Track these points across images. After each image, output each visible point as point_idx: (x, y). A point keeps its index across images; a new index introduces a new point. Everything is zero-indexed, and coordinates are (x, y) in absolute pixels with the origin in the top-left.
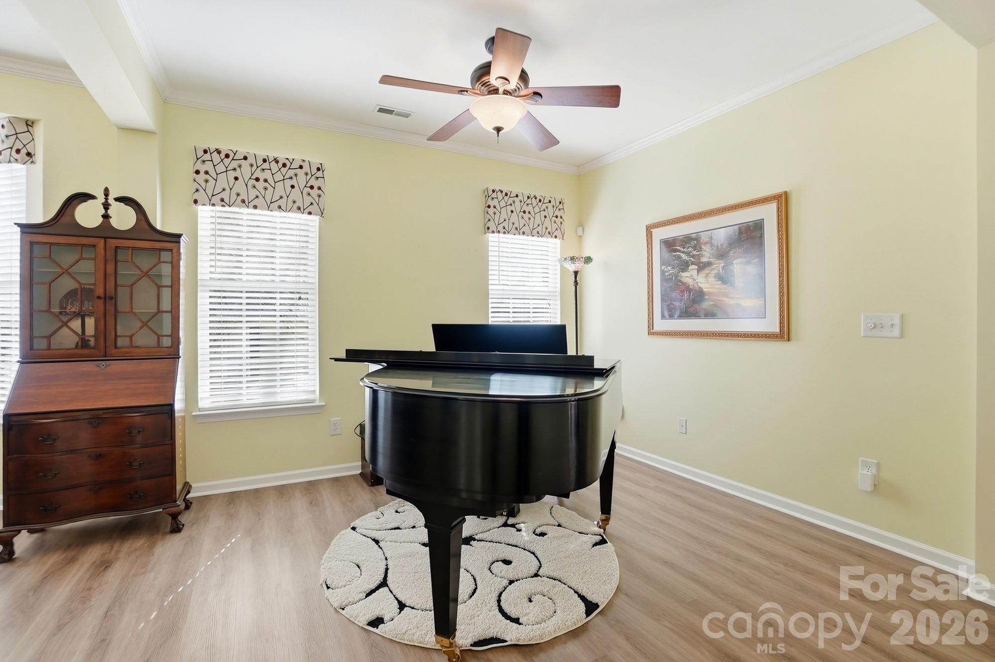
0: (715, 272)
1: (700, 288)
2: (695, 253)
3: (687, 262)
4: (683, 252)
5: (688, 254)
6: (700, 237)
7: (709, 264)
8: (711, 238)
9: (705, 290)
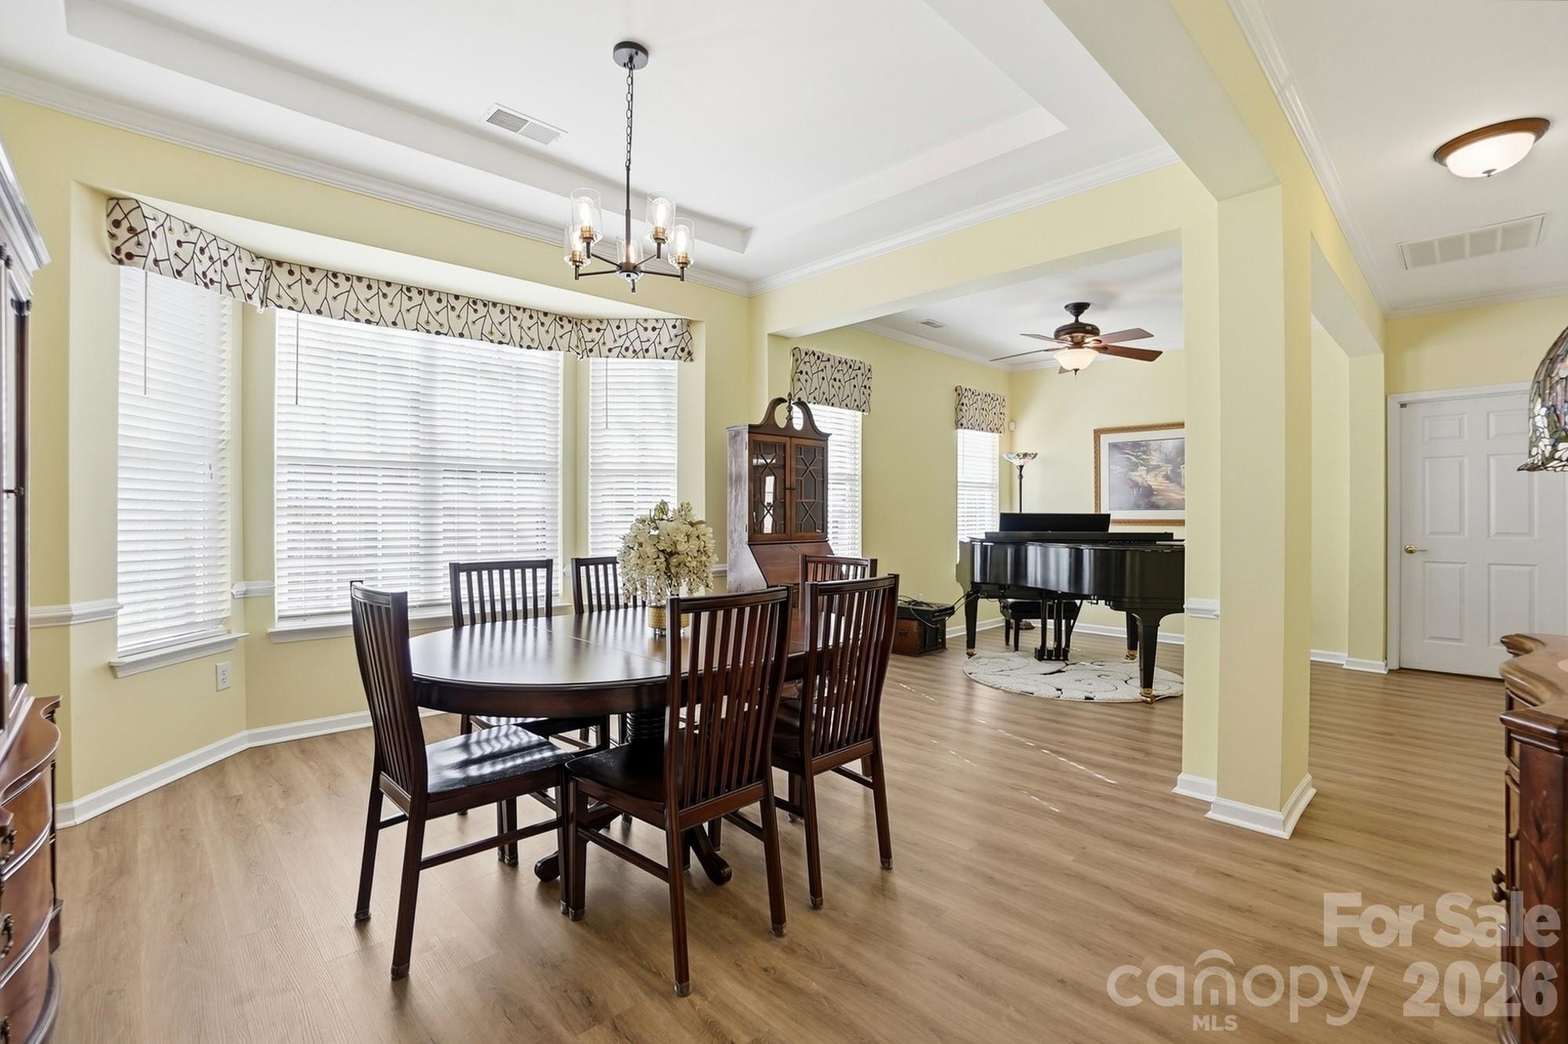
0: (1164, 473)
1: (1149, 485)
2: (1144, 457)
3: (1137, 463)
4: (1133, 456)
5: (1137, 457)
6: (1150, 445)
7: (1158, 467)
8: (1160, 446)
9: (1153, 487)
